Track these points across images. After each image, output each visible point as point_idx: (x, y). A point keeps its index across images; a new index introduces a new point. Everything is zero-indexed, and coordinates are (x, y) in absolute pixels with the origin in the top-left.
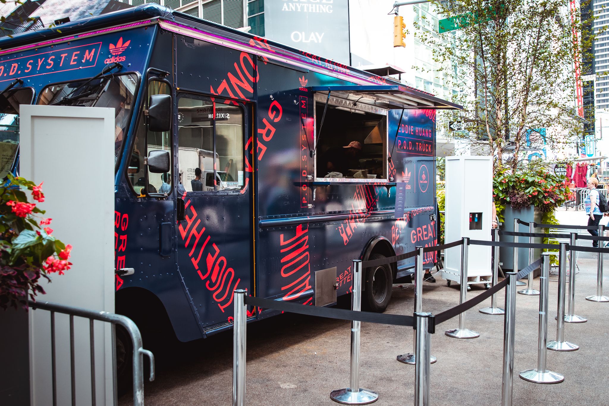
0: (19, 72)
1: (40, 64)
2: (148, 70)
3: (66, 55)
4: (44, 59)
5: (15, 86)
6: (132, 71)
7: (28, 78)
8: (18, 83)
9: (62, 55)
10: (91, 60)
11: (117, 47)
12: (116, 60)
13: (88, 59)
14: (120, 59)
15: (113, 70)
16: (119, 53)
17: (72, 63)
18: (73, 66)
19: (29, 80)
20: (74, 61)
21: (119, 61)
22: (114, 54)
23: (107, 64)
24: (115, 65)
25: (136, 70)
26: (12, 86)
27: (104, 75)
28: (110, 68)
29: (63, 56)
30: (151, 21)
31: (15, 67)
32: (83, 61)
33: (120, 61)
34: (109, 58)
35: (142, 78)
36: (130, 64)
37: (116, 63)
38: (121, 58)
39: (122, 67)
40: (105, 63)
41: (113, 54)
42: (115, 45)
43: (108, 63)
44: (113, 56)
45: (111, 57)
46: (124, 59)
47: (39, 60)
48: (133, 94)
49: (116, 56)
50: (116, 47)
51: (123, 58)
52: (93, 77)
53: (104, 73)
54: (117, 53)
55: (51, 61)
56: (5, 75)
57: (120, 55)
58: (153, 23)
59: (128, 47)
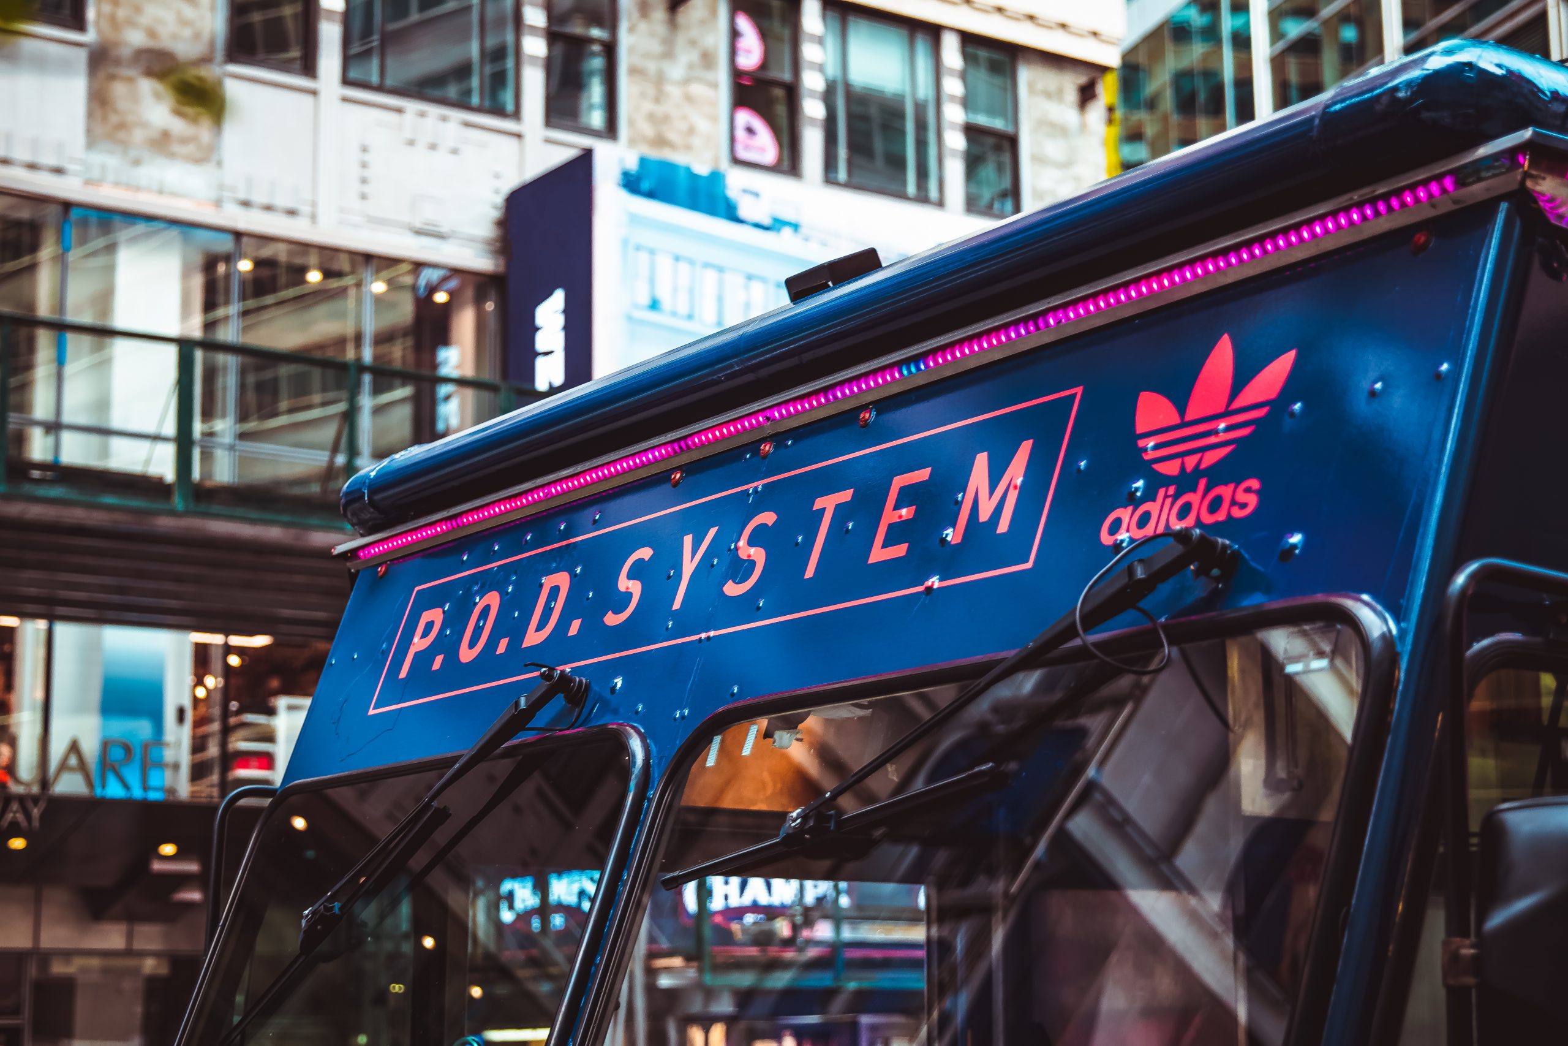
0: (576, 625)
1: (689, 567)
2: (1460, 579)
3: (846, 496)
4: (713, 531)
5: (542, 718)
6: (1320, 598)
7: (614, 668)
8: (559, 702)
9: (819, 504)
10: (1003, 527)
11: (1190, 416)
12: (1182, 515)
13: (984, 515)
14: (1214, 508)
15: (1165, 589)
16: (1210, 458)
17: (878, 554)
18: (891, 573)
19: (619, 682)
20: (894, 535)
21: (1208, 519)
22: (1171, 468)
23: (1117, 547)
24: (1178, 549)
25: (1354, 589)
26: (519, 720)
27: (1093, 638)
28: (1140, 573)
29: (828, 503)
30: (1462, 177)
31: (555, 591)
32: (949, 534)
33: (1221, 516)
34: (1132, 500)
35: (1405, 650)
36: (1296, 539)
37: (1183, 537)
38: (1226, 491)
39: (1230, 562)
40: (1106, 539)
41: (1161, 468)
42: (1180, 401)
43: (1123, 536)
44: (1166, 481)
45: (1150, 495)
46: (1252, 500)
47: (688, 540)
48: (1347, 733)
49: (1185, 482)
50: (1182, 410)
51: (1241, 497)
52: (1011, 653)
53: (1093, 618)
54: (1191, 462)
55: (751, 543)
56: (502, 647)
57: (1217, 475)
58: (1477, 190)
59: (1279, 404)
